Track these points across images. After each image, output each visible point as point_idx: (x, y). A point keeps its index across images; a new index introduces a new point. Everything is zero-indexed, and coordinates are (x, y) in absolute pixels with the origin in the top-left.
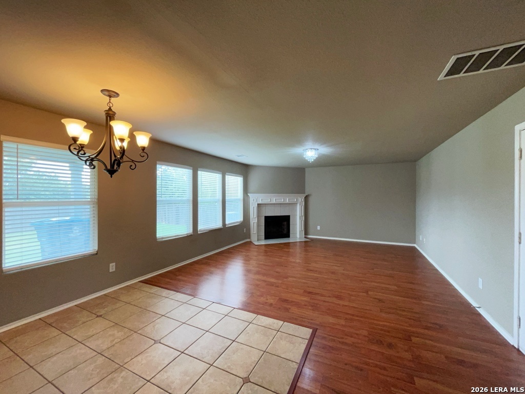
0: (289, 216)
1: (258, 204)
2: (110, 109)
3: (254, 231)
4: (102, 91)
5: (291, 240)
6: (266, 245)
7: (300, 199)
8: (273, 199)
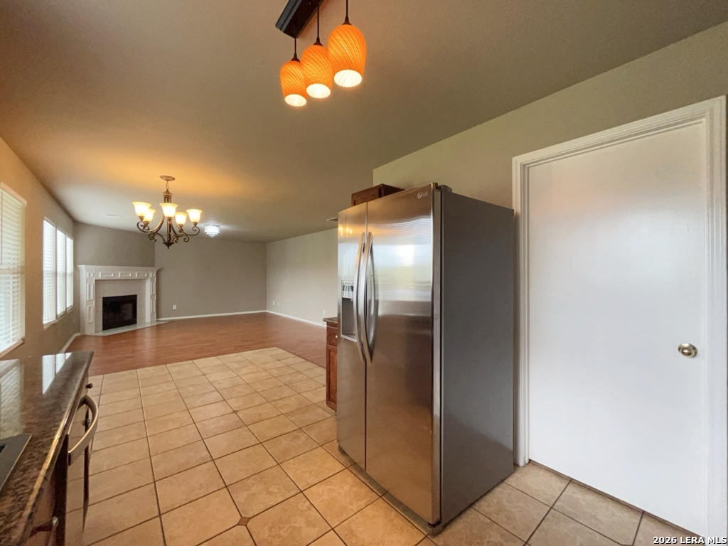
0: (135, 296)
1: (96, 281)
2: (167, 191)
3: (89, 319)
4: (162, 177)
5: (138, 327)
6: (104, 337)
7: (152, 274)
8: (118, 273)
